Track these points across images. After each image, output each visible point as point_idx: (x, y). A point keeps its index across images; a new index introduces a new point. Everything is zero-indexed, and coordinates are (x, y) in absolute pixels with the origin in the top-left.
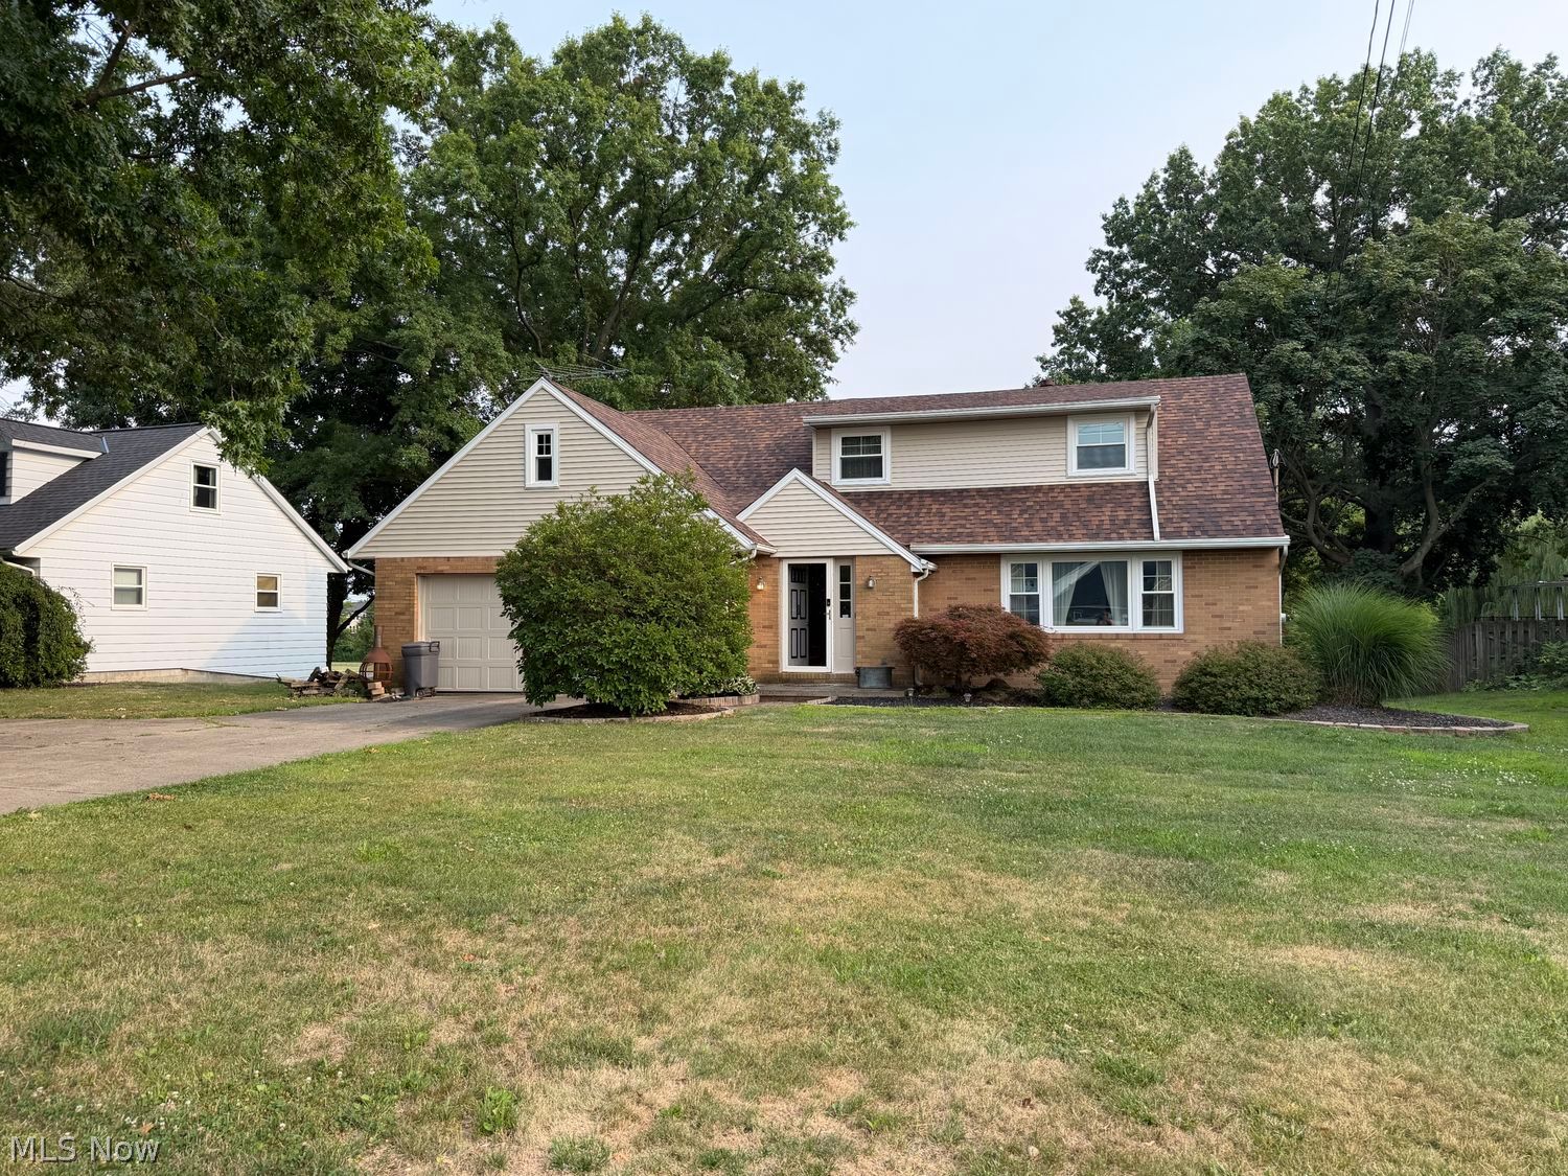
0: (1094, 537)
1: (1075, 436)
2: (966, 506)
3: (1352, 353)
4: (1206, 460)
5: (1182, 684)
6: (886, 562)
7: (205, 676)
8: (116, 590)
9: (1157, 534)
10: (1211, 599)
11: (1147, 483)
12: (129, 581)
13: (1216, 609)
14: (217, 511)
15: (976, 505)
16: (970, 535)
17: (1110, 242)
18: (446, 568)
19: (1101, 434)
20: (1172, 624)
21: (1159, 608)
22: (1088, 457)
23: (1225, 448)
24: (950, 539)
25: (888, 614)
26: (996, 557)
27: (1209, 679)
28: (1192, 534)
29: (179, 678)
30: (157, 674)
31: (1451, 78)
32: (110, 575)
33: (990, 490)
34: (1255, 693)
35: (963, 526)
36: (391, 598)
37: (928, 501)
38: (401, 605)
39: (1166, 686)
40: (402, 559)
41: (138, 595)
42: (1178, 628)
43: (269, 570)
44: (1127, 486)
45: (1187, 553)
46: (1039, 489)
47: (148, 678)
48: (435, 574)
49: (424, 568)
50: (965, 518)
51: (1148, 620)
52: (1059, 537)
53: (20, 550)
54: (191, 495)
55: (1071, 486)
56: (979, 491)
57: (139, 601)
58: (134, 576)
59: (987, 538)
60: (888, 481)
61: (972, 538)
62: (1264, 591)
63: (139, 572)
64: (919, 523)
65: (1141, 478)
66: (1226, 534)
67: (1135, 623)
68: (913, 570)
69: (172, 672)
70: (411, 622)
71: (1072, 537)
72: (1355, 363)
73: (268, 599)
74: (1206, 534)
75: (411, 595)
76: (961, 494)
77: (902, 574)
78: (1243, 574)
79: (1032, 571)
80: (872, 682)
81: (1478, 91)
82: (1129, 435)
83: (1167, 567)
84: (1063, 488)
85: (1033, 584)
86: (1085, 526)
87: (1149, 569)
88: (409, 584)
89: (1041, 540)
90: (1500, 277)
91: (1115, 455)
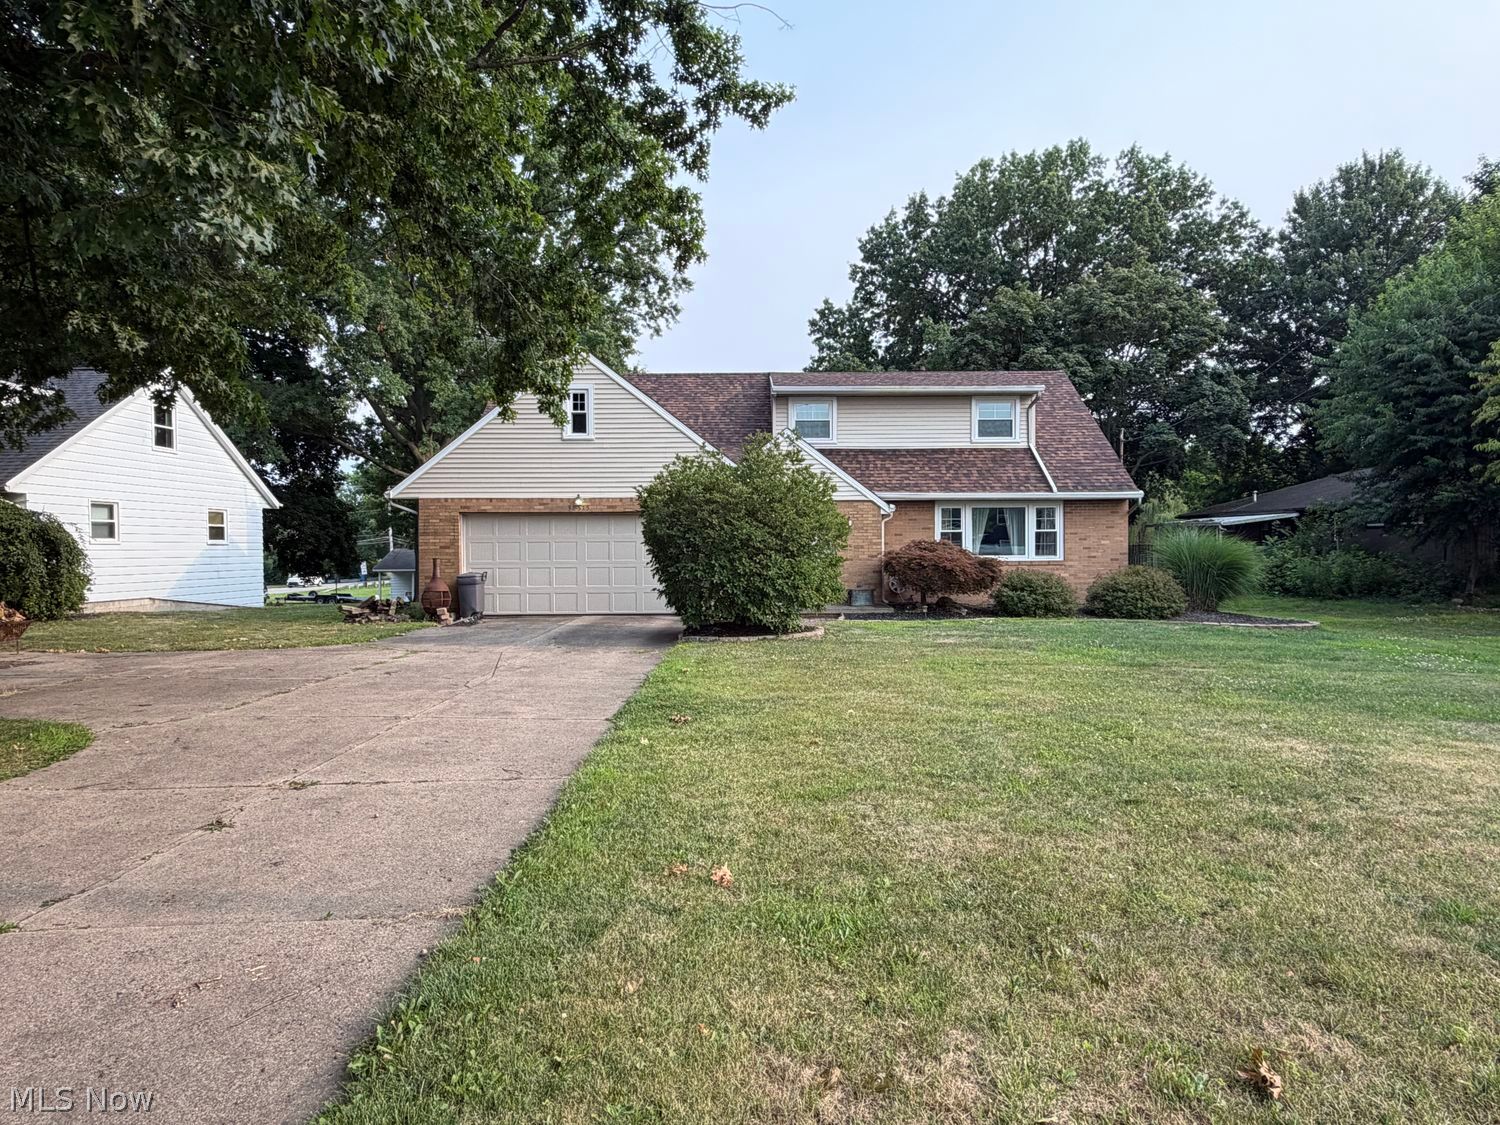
0: (1009, 489)
1: (978, 411)
2: (902, 463)
3: (1080, 358)
4: (1063, 433)
5: (1093, 598)
6: (861, 506)
7: (169, 604)
8: (94, 524)
9: (1055, 489)
10: (1083, 536)
11: (1030, 449)
12: (102, 517)
13: (1086, 543)
14: (174, 450)
15: (910, 462)
16: (916, 485)
17: (866, 259)
18: (489, 508)
19: (997, 411)
20: (1055, 553)
21: (1045, 543)
22: (987, 428)
23: (1072, 426)
24: (901, 488)
25: (862, 547)
26: (932, 503)
27: (1120, 594)
28: (1076, 489)
29: (150, 608)
30: (130, 603)
31: (1099, 161)
32: (88, 510)
33: (915, 450)
34: (1157, 604)
35: (907, 478)
36: (436, 534)
37: (871, 458)
38: (447, 540)
39: (1081, 599)
40: (446, 500)
41: (110, 530)
42: (1059, 557)
43: (216, 507)
44: (1016, 451)
45: (1067, 502)
46: (952, 451)
47: (124, 607)
48: (474, 513)
49: (468, 508)
50: (906, 472)
51: (1039, 550)
52: (984, 490)
53: (11, 486)
54: (152, 435)
55: (975, 450)
56: (908, 451)
57: (111, 534)
58: (105, 511)
59: (930, 489)
60: (835, 441)
61: (918, 488)
62: (1117, 531)
63: (110, 508)
64: (872, 475)
65: (1024, 445)
66: (1099, 489)
67: (1030, 554)
68: (882, 512)
69: (142, 602)
70: (457, 554)
71: (993, 489)
72: (1082, 365)
73: (217, 533)
74: (1085, 488)
75: (456, 531)
76: (894, 454)
77: (874, 516)
78: (1103, 518)
79: (957, 513)
80: (861, 601)
81: (1119, 174)
82: (1016, 413)
83: (1052, 512)
84: (971, 451)
85: (957, 524)
86: (999, 481)
87: (1039, 513)
88: (454, 522)
89: (972, 491)
90: (1174, 310)
91: (1005, 428)
